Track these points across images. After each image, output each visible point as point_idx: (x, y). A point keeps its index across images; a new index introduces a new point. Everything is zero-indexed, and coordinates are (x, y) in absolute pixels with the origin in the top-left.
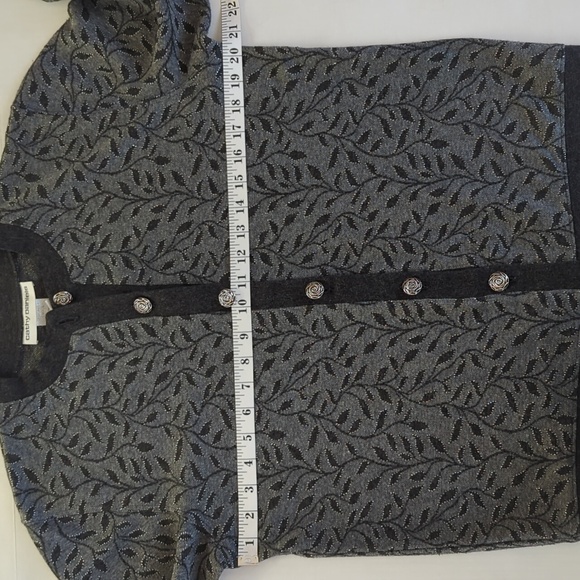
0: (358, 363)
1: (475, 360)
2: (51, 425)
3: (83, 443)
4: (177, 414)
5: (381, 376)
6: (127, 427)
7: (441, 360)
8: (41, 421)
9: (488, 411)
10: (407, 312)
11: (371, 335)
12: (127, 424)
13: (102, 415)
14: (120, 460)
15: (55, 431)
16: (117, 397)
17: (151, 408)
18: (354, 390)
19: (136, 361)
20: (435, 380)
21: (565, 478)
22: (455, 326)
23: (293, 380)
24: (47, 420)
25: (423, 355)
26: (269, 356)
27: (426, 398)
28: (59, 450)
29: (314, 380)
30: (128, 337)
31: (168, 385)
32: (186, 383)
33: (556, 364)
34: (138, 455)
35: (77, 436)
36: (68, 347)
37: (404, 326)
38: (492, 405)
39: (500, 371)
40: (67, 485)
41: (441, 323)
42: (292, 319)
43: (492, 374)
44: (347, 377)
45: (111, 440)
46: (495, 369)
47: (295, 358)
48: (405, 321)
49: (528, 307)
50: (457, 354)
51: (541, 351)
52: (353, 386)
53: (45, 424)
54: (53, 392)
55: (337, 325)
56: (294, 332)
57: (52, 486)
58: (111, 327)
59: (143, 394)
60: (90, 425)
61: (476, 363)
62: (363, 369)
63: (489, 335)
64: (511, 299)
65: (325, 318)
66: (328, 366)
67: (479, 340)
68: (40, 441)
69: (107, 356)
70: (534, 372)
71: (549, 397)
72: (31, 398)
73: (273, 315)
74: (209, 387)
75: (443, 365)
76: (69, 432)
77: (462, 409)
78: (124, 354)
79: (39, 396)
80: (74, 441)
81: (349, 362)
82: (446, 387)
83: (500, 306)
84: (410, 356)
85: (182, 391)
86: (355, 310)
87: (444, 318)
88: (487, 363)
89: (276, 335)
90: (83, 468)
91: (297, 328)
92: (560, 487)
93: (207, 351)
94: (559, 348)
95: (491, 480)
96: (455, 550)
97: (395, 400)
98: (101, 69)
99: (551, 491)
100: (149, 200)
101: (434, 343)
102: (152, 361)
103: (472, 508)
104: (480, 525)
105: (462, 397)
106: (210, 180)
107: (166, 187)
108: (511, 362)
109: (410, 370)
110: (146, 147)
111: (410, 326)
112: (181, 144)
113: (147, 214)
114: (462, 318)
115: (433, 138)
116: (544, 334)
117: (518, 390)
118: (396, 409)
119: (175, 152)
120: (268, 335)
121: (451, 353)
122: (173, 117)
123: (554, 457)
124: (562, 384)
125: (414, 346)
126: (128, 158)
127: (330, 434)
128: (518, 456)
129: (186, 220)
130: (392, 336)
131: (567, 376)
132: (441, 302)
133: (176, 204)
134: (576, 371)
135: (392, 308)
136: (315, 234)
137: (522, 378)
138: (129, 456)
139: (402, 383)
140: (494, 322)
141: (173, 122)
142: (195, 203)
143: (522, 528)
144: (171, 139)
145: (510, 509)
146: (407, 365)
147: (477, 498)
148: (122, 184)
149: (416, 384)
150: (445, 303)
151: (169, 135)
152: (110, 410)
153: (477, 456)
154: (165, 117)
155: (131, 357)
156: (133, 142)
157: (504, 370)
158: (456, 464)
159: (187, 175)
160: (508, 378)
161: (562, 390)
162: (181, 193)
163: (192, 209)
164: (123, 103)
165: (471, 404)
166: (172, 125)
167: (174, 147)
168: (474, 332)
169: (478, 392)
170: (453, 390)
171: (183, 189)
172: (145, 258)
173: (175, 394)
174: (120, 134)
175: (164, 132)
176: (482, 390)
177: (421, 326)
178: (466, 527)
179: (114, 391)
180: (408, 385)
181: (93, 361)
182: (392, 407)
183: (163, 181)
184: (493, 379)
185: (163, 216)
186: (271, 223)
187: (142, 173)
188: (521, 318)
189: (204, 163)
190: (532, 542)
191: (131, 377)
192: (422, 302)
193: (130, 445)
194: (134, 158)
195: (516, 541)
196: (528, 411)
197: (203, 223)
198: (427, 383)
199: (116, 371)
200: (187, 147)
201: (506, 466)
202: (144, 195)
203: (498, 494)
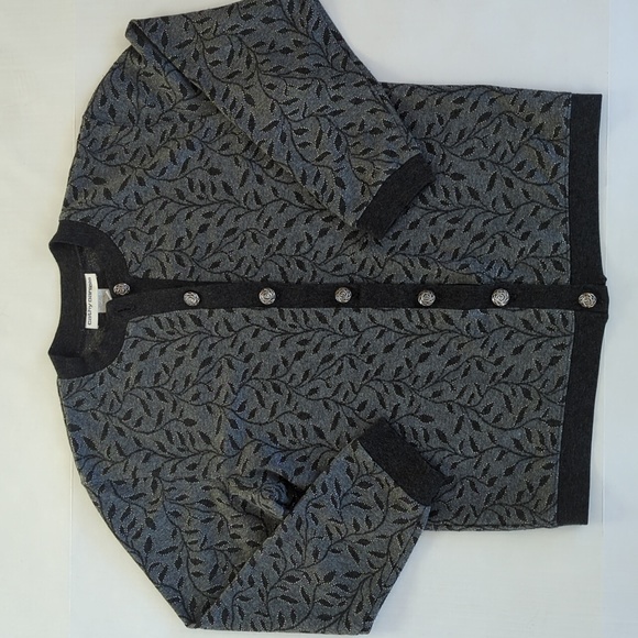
0: (377, 360)
1: (479, 365)
2: (108, 400)
3: (135, 417)
4: (218, 394)
5: (397, 374)
6: (175, 404)
7: (450, 363)
8: (99, 397)
9: (487, 410)
10: (422, 320)
11: (391, 337)
12: (174, 402)
13: (153, 393)
14: (168, 433)
15: (112, 406)
16: (167, 378)
17: (195, 389)
18: (372, 384)
19: (183, 347)
20: (443, 380)
21: (548, 472)
22: (462, 334)
23: (320, 371)
24: (105, 395)
25: (434, 357)
26: (301, 348)
27: (435, 395)
28: (115, 422)
29: (339, 372)
30: (178, 327)
31: (211, 369)
32: (226, 367)
33: (549, 374)
34: (184, 429)
35: (130, 411)
36: (125, 333)
37: (419, 332)
38: (491, 405)
39: (500, 376)
40: (121, 453)
41: (450, 332)
42: (322, 318)
43: (493, 379)
44: (368, 372)
45: (160, 416)
46: (495, 374)
47: (323, 352)
48: (420, 328)
49: (525, 322)
50: (463, 359)
51: (536, 362)
52: (372, 380)
53: (103, 399)
54: (110, 372)
55: (361, 327)
56: (323, 330)
57: (108, 453)
58: (163, 317)
59: (189, 377)
60: (143, 402)
61: (480, 368)
62: (382, 366)
63: (491, 344)
64: (510, 314)
65: (351, 320)
66: (351, 362)
67: (482, 347)
68: (98, 414)
69: (159, 342)
70: (529, 379)
71: (540, 402)
72: (91, 376)
73: (305, 314)
74: (246, 371)
75: (451, 367)
76: (124, 407)
77: (465, 407)
78: (175, 341)
79: (98, 374)
80: (128, 415)
81: (370, 360)
82: (452, 387)
83: (501, 319)
84: (423, 358)
85: (223, 374)
86: (377, 314)
87: (452, 328)
88: (489, 368)
89: (307, 331)
90: (135, 439)
91: (326, 326)
92: (544, 480)
93: (246, 340)
94: (552, 361)
95: (485, 470)
96: (449, 528)
97: (407, 394)
98: (163, 86)
99: (536, 483)
100: (201, 206)
101: (444, 347)
102: (197, 348)
103: (468, 492)
104: (474, 508)
105: (466, 397)
106: (256, 193)
107: (216, 195)
108: (510, 369)
109: (422, 370)
110: (201, 158)
111: (425, 331)
112: (232, 158)
113: (198, 218)
114: (468, 328)
115: (452, 171)
116: (539, 346)
117: (514, 394)
118: (408, 402)
119: (226, 165)
120: (301, 330)
121: (458, 358)
122: (226, 133)
123: (542, 454)
124: (553, 392)
125: (427, 350)
126: (184, 168)
127: (350, 420)
128: (511, 451)
129: (232, 227)
130: (408, 339)
131: (558, 385)
132: (449, 312)
133: (225, 211)
134: (566, 381)
135: (409, 315)
136: (345, 246)
137: (518, 385)
138: (175, 430)
139: (415, 381)
140: (495, 333)
141: (226, 137)
142: (242, 212)
143: (508, 513)
144: (224, 152)
145: (500, 496)
146: (420, 366)
147: (472, 484)
148: (178, 190)
149: (427, 383)
150: (454, 314)
151: (222, 149)
152: (160, 390)
153: (475, 449)
154: (219, 132)
155: (180, 343)
156: (190, 153)
157: (503, 376)
158: (456, 454)
159: (235, 186)
160: (506, 383)
161: (552, 397)
162: (230, 202)
163: (238, 217)
164: (183, 119)
165: (473, 403)
166: (225, 140)
167: (225, 160)
168: (478, 341)
169: (480, 393)
170: (459, 389)
171: (231, 198)
172: (195, 257)
173: (217, 376)
174: (179, 145)
175: (217, 146)
176: (483, 392)
177: (433, 333)
178: (461, 508)
179: (164, 373)
180: (420, 383)
181: (147, 346)
182: (404, 401)
183: (214, 190)
184: (493, 383)
185: (213, 221)
186: (307, 234)
187: (196, 182)
188: (519, 331)
189: (251, 177)
190: (516, 526)
191: (179, 361)
192: (434, 311)
193: (177, 420)
194: (190, 167)
195: (502, 525)
196: (522, 413)
197: (247, 230)
198: (436, 382)
199: (166, 355)
200: (237, 161)
201: (499, 459)
202: (197, 201)
203: (491, 483)
